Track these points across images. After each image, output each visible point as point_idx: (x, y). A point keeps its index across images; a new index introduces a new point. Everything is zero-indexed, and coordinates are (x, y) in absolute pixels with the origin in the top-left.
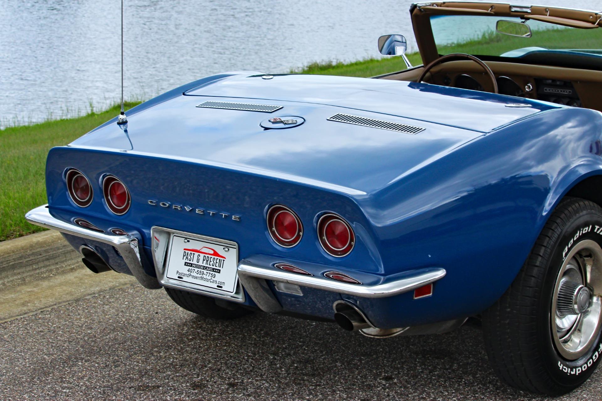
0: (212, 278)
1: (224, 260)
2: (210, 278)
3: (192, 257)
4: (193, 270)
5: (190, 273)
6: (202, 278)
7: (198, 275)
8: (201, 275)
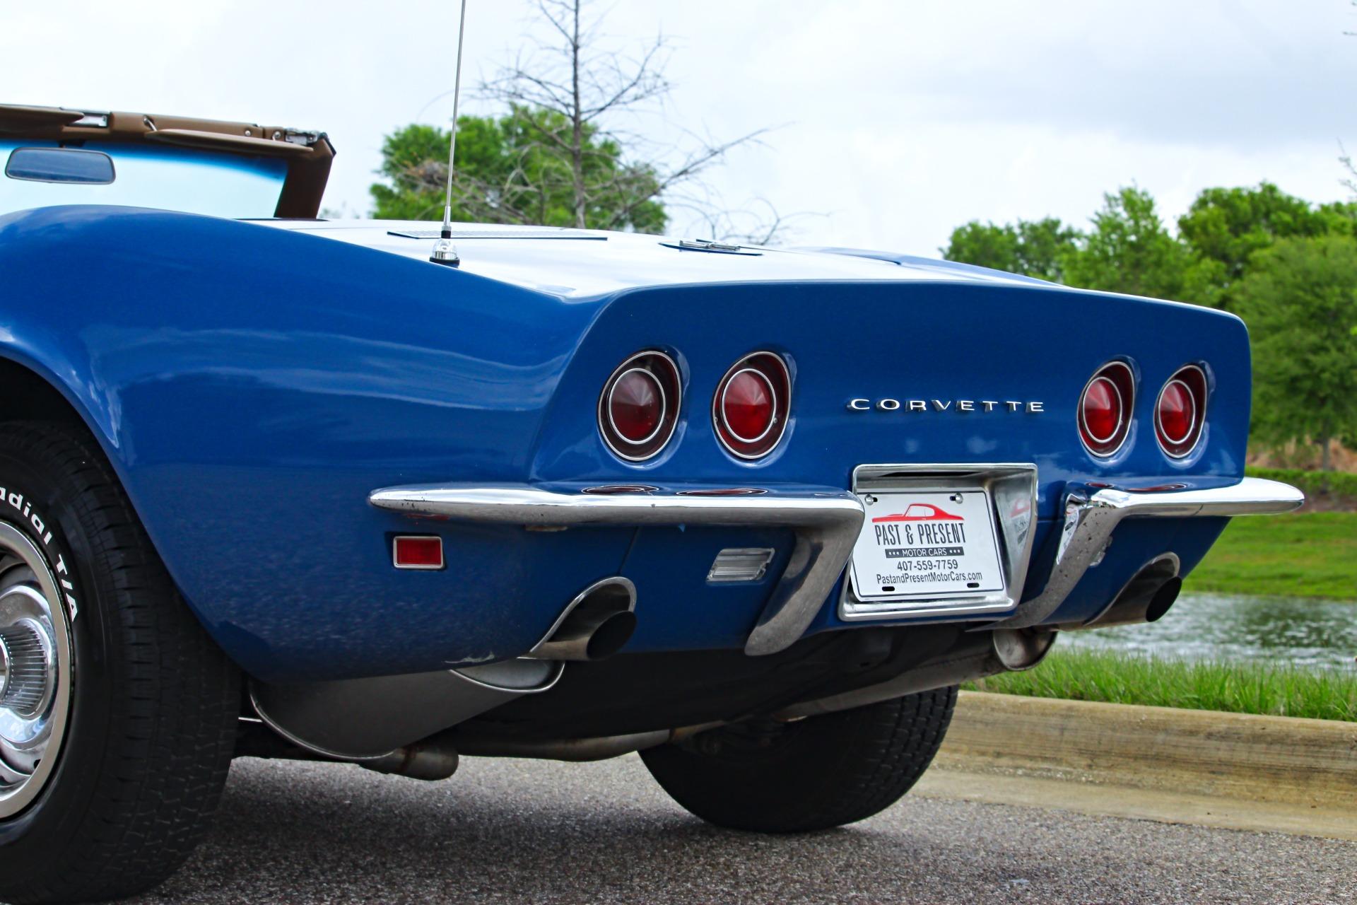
0: (953, 570)
1: (961, 524)
2: (947, 571)
3: (894, 533)
4: (909, 564)
5: (904, 572)
6: (933, 577)
7: (924, 573)
8: (928, 571)
